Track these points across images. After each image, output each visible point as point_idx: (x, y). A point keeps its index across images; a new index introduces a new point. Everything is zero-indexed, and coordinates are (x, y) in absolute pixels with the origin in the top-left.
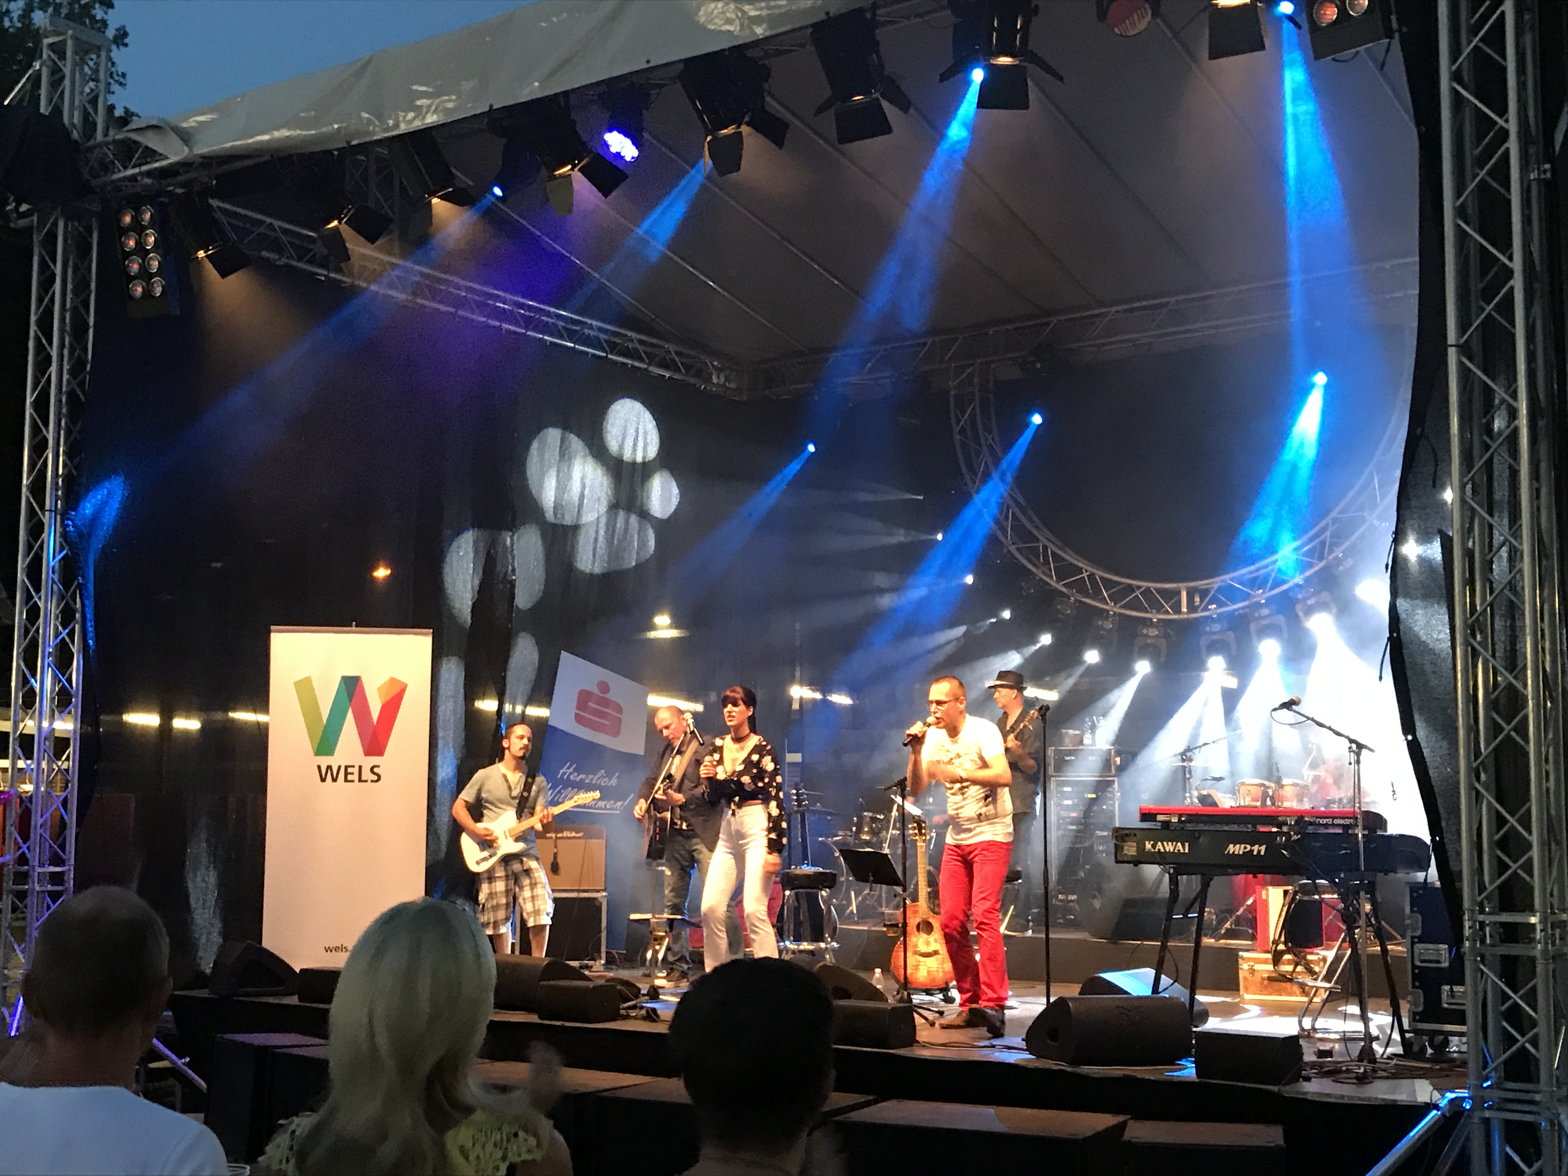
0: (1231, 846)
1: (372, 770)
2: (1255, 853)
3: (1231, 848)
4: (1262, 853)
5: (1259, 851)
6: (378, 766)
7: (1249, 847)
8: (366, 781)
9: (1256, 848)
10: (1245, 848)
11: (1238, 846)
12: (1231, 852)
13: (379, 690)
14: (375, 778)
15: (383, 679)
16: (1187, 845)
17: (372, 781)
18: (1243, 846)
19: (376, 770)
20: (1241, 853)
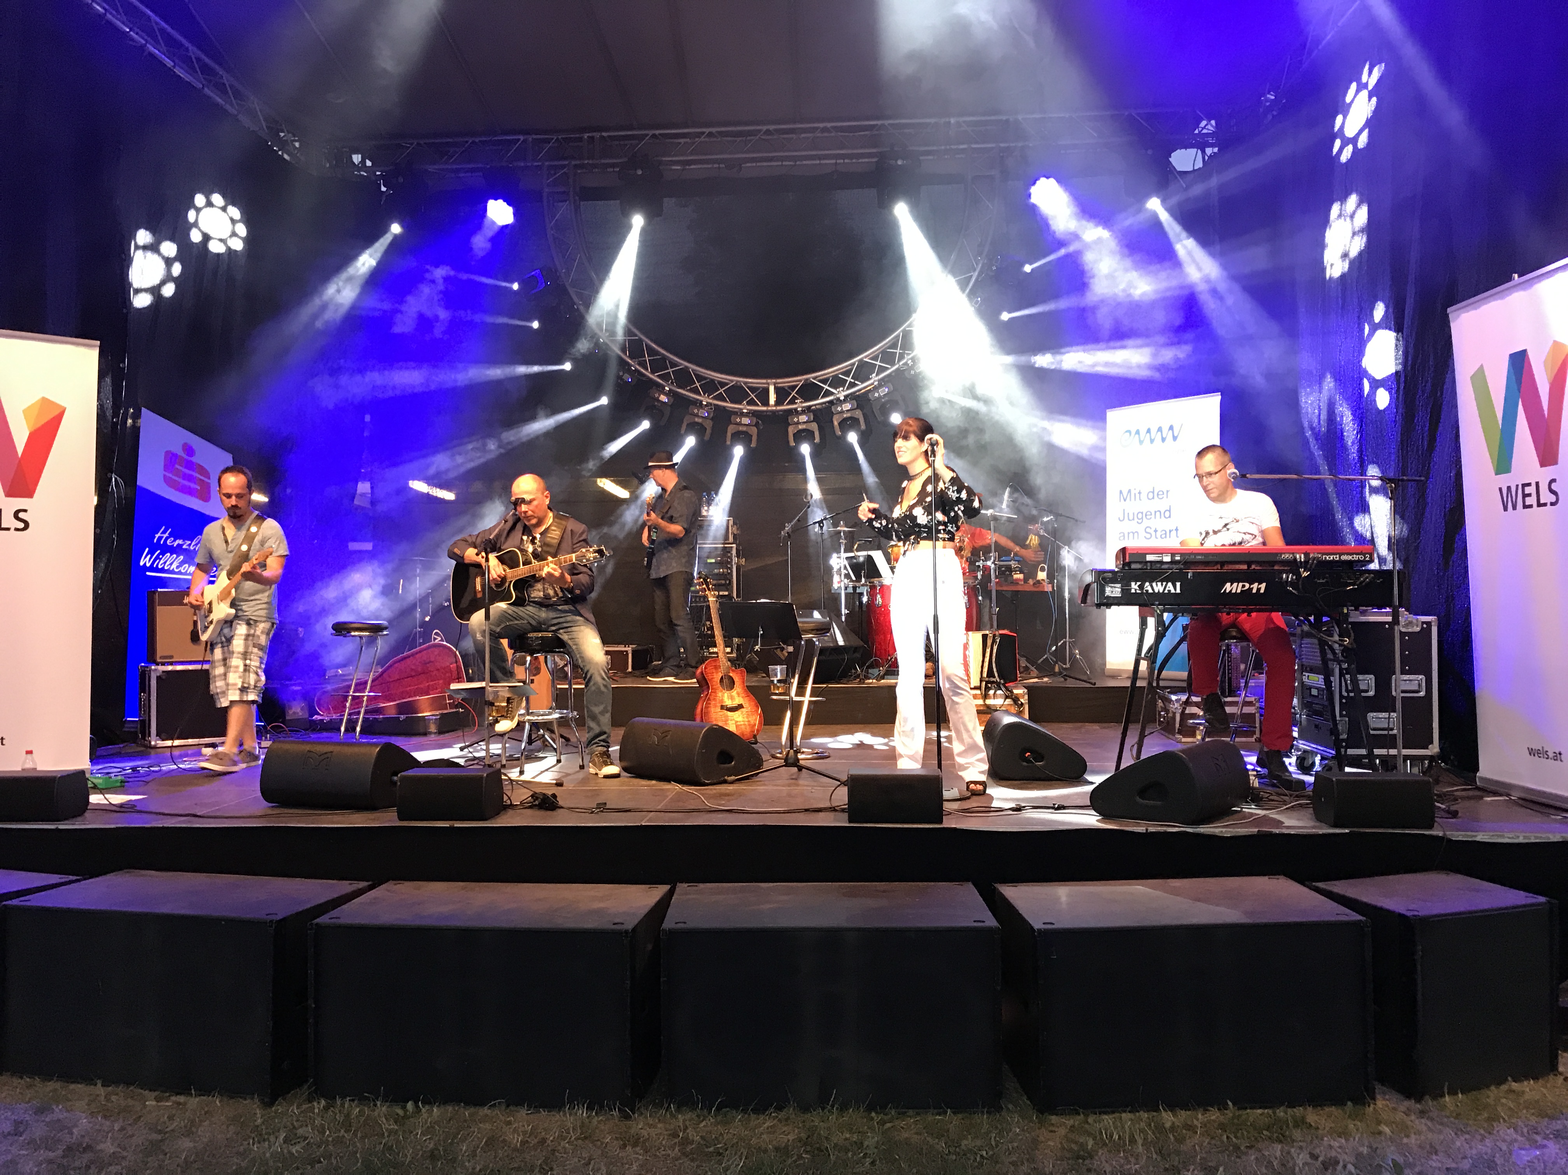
0: (1228, 585)
1: (16, 515)
2: (1254, 591)
3: (1228, 587)
4: (1262, 591)
5: (1259, 589)
6: (25, 511)
7: (1247, 586)
8: (8, 529)
9: (1255, 586)
10: (1243, 586)
11: (1235, 585)
12: (1228, 591)
13: (25, 412)
14: (22, 525)
15: (33, 398)
16: (1178, 584)
17: (17, 529)
18: (1241, 584)
19: (21, 515)
20: (1239, 591)
